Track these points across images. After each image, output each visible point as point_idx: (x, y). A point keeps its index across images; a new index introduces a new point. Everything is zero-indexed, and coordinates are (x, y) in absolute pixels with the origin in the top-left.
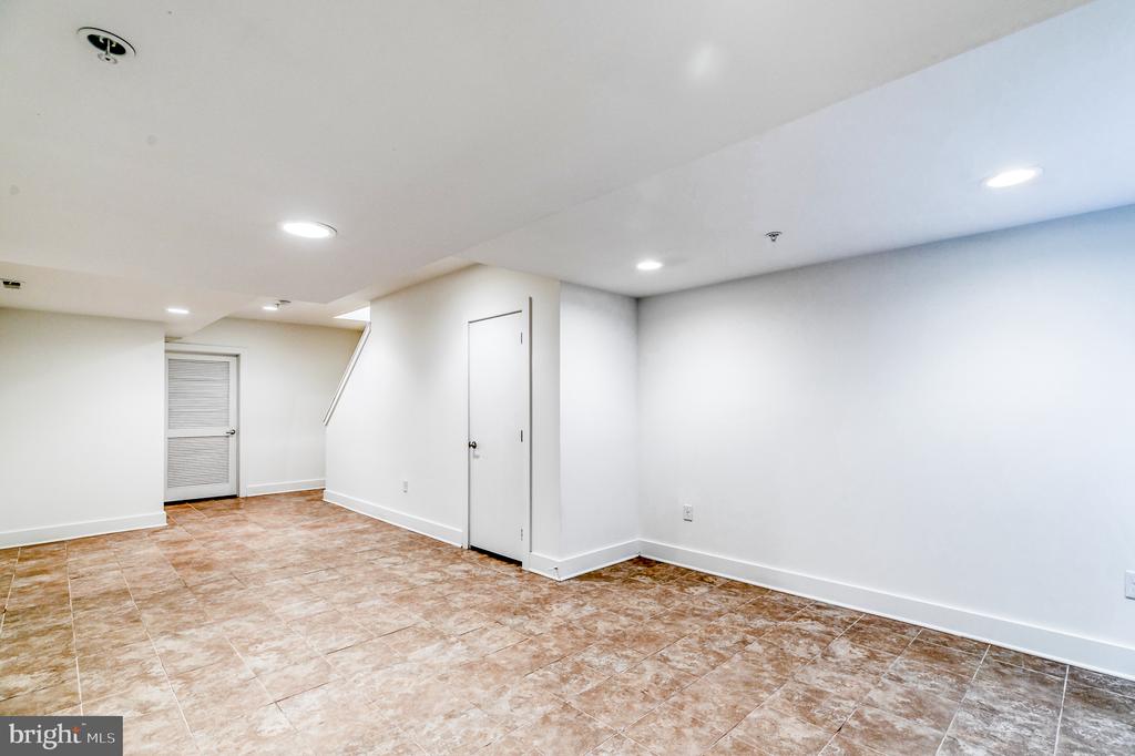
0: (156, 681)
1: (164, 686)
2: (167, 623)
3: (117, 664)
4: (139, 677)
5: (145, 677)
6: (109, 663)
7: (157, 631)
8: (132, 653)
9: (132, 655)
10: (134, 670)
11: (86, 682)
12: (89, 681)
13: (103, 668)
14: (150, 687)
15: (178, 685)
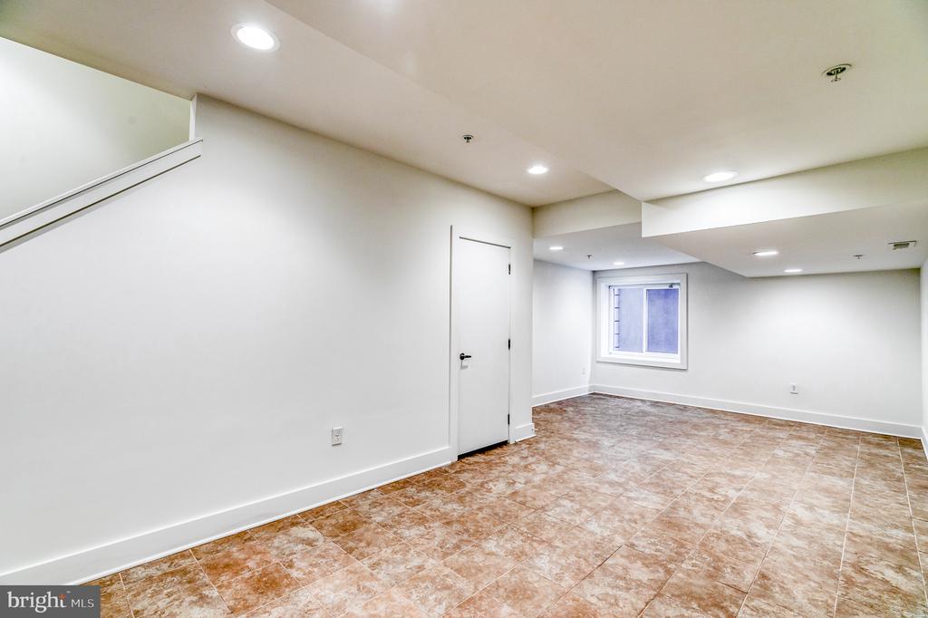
0: (793, 517)
1: (792, 512)
2: (742, 554)
3: (810, 543)
4: (802, 525)
5: (798, 523)
6: (816, 547)
7: (758, 551)
8: (794, 544)
9: (795, 542)
10: (801, 530)
11: (839, 543)
12: (836, 542)
13: (823, 546)
14: (800, 516)
15: (783, 508)
